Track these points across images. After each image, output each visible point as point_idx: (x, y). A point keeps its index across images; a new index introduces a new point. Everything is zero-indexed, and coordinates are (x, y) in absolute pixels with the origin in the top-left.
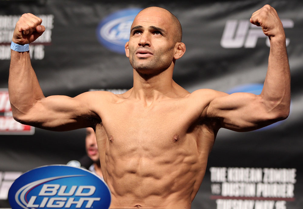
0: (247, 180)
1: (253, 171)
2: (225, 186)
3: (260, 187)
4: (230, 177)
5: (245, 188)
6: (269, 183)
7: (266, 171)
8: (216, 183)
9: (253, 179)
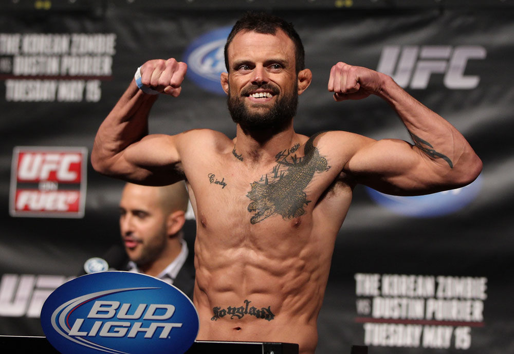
0: (411, 293)
1: (420, 280)
2: (378, 302)
3: (432, 305)
4: (386, 289)
5: (408, 306)
6: (445, 299)
7: (441, 280)
8: (363, 297)
9: (420, 292)
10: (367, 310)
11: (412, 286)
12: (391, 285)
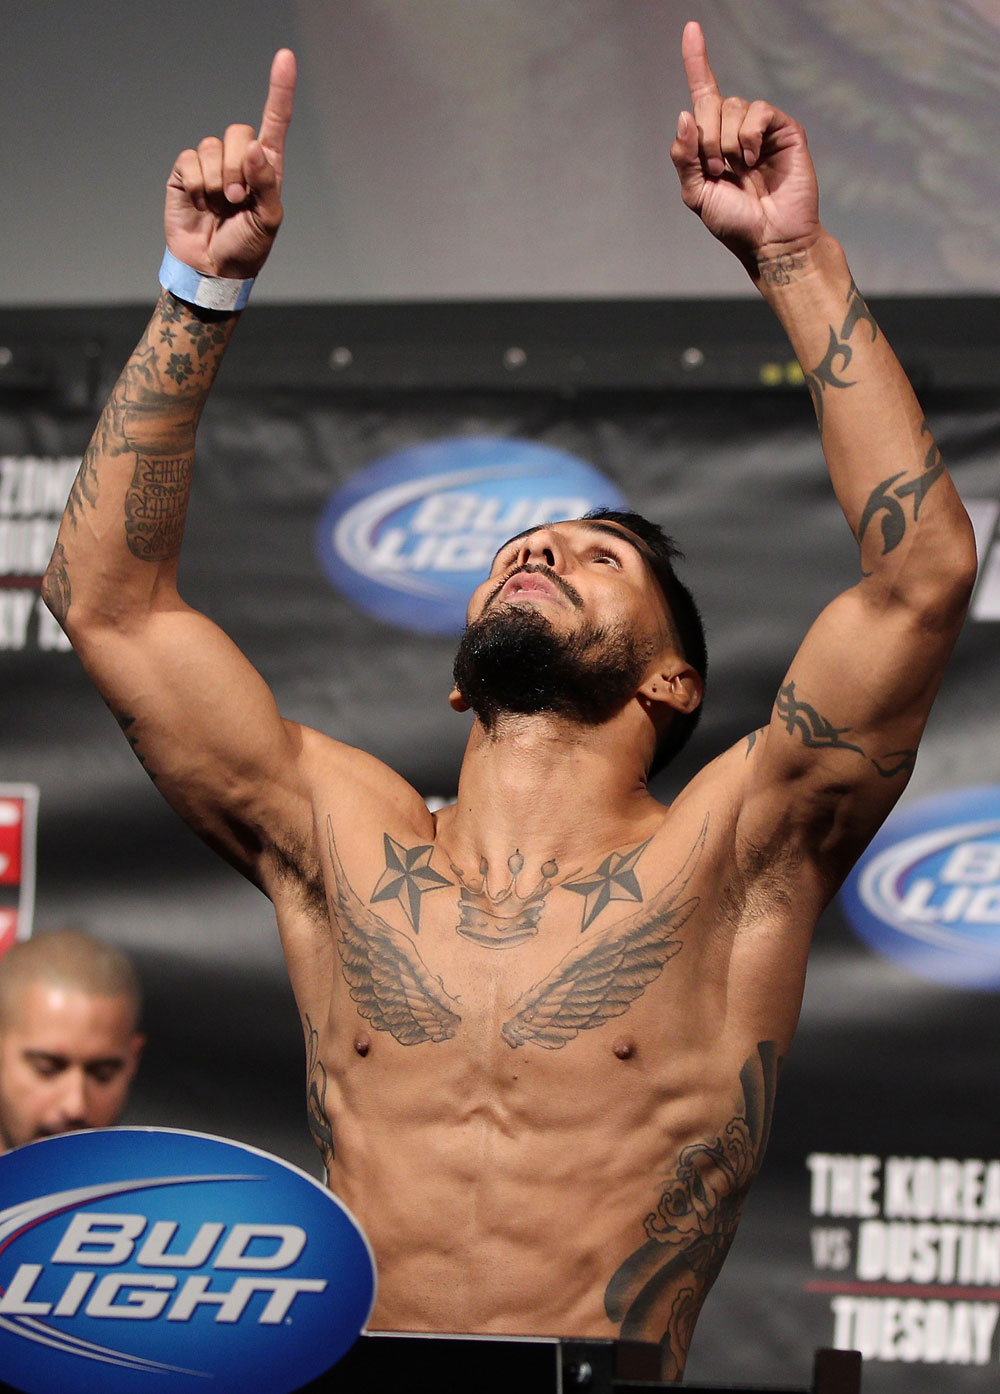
5: (958, 1245)
8: (830, 1221)
10: (840, 1260)
11: (972, 1189)
12: (909, 1185)
